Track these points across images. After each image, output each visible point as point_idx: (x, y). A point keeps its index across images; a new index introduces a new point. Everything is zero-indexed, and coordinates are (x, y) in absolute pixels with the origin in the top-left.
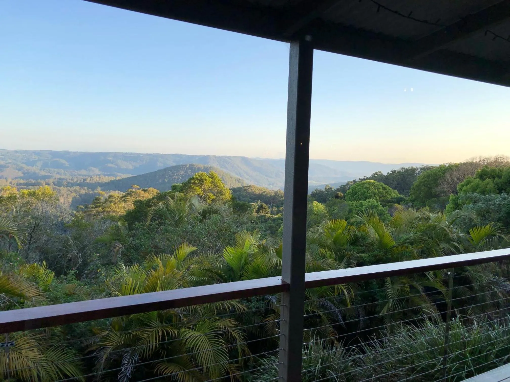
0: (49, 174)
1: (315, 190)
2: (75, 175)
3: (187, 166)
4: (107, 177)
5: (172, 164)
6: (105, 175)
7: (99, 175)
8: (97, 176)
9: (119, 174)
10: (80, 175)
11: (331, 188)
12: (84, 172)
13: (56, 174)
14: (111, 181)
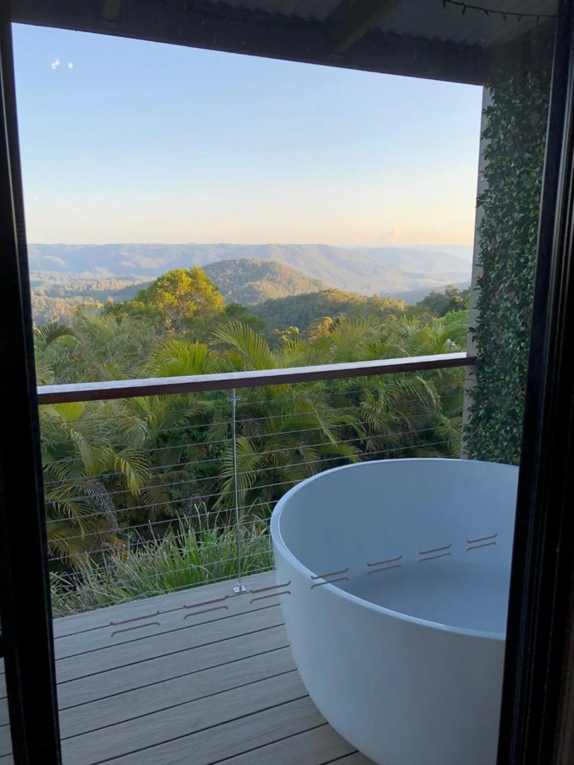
0: (39, 279)
1: (430, 294)
2: (76, 280)
3: (237, 263)
4: (120, 281)
5: (213, 259)
6: (118, 279)
7: (110, 279)
8: (107, 281)
9: (138, 277)
10: (83, 279)
11: (455, 290)
12: (87, 275)
13: (49, 279)
14: (127, 288)
